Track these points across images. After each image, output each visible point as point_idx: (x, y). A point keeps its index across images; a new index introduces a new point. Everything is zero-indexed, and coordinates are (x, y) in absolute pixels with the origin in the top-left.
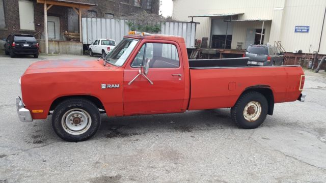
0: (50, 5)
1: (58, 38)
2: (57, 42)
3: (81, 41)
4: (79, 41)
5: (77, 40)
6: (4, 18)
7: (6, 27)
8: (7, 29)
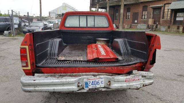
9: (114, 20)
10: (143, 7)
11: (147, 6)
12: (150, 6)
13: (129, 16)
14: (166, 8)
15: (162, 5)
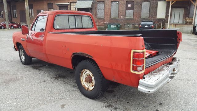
0: (174, 1)
1: (181, 22)
2: (175, 25)
3: (193, 23)
4: (192, 24)
5: (190, 23)
6: (149, 12)
7: (149, 17)
8: (149, 18)
9: (13, 18)
10: (48, 4)
11: (53, 3)
12: (55, 3)
13: (32, 13)
14: (72, 7)
15: (68, 3)
